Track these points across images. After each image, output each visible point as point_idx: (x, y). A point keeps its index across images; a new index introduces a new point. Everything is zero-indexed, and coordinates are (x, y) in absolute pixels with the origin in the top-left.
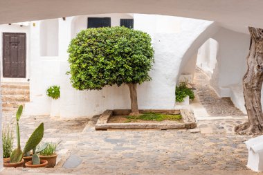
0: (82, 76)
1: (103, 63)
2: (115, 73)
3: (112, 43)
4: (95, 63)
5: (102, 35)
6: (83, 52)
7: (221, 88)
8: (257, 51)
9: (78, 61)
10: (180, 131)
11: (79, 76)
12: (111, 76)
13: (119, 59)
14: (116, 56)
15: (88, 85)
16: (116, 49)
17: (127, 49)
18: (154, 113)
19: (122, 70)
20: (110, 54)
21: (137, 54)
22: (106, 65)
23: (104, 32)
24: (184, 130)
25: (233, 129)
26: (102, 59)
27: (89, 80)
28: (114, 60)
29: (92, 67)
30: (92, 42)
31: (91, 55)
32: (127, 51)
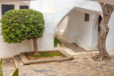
0: (12, 36)
1: (24, 28)
2: (29, 34)
3: (28, 18)
4: (20, 28)
5: (22, 14)
6: (12, 23)
7: (70, 38)
8: (106, 21)
9: (9, 28)
10: (68, 61)
11: (10, 36)
12: (28, 35)
13: (32, 26)
14: (31, 24)
15: (16, 40)
16: (30, 21)
17: (36, 21)
18: (45, 53)
19: (34, 32)
20: (27, 24)
21: (40, 23)
22: (26, 29)
23: (23, 12)
24: (69, 61)
25: (92, 58)
26: (24, 26)
27: (16, 38)
28: (30, 26)
29: (18, 31)
30: (17, 17)
31: (17, 24)
32: (36, 22)
